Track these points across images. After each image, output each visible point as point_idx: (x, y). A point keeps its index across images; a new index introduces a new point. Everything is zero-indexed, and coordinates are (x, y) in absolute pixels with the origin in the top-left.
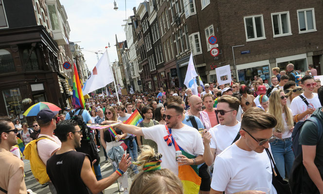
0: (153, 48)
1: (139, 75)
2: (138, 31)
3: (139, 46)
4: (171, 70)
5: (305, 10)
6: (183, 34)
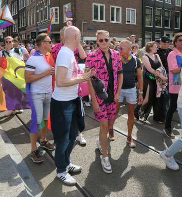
0: (18, 14)
1: (2, 35)
4: (32, 33)
5: (131, 9)
6: (46, 7)
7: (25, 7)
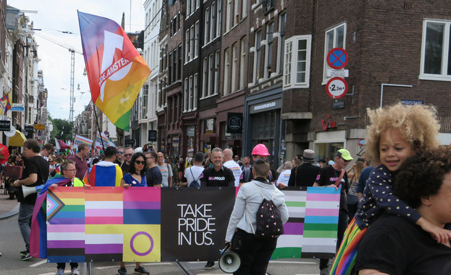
0: (200, 59)
1: (157, 119)
2: (175, 12)
3: (170, 49)
6: (275, 35)
7: (220, 39)
